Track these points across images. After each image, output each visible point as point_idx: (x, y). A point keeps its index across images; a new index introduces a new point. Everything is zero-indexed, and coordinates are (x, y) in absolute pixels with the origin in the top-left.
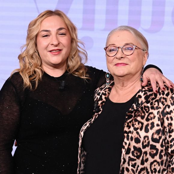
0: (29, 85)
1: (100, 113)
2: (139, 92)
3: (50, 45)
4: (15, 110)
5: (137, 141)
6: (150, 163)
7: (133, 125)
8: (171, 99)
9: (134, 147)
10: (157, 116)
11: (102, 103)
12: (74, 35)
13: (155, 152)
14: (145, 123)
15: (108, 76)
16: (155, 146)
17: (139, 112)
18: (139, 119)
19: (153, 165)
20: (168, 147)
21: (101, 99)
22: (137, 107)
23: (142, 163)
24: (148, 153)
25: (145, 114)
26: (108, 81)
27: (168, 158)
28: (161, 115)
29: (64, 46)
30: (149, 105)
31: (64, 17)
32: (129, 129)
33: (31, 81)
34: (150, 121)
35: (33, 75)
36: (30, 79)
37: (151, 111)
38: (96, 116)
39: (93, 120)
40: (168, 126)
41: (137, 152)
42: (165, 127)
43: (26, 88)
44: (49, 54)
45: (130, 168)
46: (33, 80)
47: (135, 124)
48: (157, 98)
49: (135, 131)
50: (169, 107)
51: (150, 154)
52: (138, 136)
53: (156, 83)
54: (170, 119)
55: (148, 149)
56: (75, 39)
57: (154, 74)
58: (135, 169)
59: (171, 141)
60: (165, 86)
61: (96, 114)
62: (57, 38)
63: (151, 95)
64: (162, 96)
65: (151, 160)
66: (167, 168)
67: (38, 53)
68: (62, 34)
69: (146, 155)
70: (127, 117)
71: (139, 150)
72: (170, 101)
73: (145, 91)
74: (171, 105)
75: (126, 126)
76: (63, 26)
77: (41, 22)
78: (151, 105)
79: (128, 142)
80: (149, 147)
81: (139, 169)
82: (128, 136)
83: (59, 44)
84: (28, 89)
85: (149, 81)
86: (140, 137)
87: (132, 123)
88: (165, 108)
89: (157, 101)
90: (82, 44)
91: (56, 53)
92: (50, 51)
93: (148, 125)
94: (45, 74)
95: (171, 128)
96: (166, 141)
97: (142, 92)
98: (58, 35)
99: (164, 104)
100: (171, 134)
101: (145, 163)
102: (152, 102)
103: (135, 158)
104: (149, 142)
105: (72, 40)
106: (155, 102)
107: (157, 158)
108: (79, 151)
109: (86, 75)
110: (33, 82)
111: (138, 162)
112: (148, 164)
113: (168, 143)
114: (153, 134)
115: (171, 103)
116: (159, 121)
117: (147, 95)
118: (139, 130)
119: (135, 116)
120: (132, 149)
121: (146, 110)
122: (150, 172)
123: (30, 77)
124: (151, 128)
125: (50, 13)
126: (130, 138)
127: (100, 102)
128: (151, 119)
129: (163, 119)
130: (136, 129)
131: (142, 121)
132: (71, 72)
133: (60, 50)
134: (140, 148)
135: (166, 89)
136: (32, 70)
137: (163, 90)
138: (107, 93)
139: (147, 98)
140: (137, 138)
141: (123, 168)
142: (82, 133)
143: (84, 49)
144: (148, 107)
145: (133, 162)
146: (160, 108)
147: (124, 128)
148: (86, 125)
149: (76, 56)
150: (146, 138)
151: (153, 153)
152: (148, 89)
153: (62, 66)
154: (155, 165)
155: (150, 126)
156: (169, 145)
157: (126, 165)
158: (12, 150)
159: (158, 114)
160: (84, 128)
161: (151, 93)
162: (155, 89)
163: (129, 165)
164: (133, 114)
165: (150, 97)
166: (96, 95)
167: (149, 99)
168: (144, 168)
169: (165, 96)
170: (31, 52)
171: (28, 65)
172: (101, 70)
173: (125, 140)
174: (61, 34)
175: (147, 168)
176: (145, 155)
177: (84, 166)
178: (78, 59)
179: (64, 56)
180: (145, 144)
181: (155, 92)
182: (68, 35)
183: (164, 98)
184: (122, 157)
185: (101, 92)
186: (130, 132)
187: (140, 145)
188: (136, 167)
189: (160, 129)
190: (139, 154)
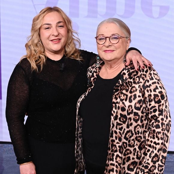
0: (36, 68)
1: (92, 87)
2: (123, 70)
3: (51, 36)
4: (25, 88)
5: (123, 109)
6: (134, 127)
7: (120, 97)
8: (149, 75)
9: (121, 114)
10: (138, 89)
11: (94, 80)
12: (70, 27)
13: (138, 117)
14: (129, 95)
15: (98, 58)
16: (138, 113)
17: (124, 86)
18: (124, 92)
19: (137, 128)
20: (148, 113)
21: (93, 76)
22: (122, 82)
23: (128, 127)
24: (132, 118)
25: (129, 88)
26: (98, 62)
27: (148, 122)
28: (142, 88)
29: (63, 36)
30: (132, 80)
31: (62, 13)
32: (116, 100)
33: (37, 65)
34: (133, 93)
35: (38, 60)
36: (36, 64)
37: (133, 85)
38: (89, 90)
39: (87, 93)
40: (148, 97)
41: (123, 118)
42: (146, 98)
43: (34, 71)
44: (50, 42)
45: (118, 131)
46: (39, 64)
47: (121, 96)
48: (139, 75)
49: (121, 101)
50: (148, 81)
51: (134, 120)
52: (124, 106)
53: (137, 62)
54: (149, 91)
55: (132, 116)
56: (70, 30)
57: (135, 55)
58: (122, 132)
59: (151, 109)
60: (144, 64)
61: (89, 88)
62: (57, 30)
63: (133, 72)
64: (142, 72)
65: (135, 124)
66: (148, 130)
67: (42, 42)
68: (61, 26)
69: (131, 120)
70: (114, 91)
71: (125, 116)
72: (149, 76)
73: (128, 69)
74: (150, 80)
75: (114, 97)
76: (61, 20)
77: (43, 17)
78: (133, 80)
79: (116, 111)
80: (133, 114)
81: (125, 131)
82: (116, 106)
83: (58, 34)
84: (35, 71)
85: (131, 61)
86: (126, 107)
87: (118, 95)
88: (145, 83)
89: (138, 77)
90: (76, 33)
91: (57, 42)
92: (52, 41)
93: (131, 97)
94: (48, 59)
95: (150, 98)
96: (147, 109)
97: (126, 70)
98: (57, 28)
99: (145, 79)
100: (151, 103)
101: (130, 126)
102: (134, 78)
103: (122, 123)
104: (132, 110)
105: (68, 31)
106: (137, 77)
107: (139, 122)
108: (77, 119)
109: (80, 57)
110: (38, 66)
111: (125, 126)
112: (132, 128)
113: (148, 110)
114: (135, 104)
115: (150, 78)
116: (140, 93)
117: (130, 73)
118: (124, 101)
119: (121, 89)
120: (119, 116)
121: (129, 84)
122: (134, 134)
123: (36, 61)
124: (134, 99)
125: (50, 10)
126: (117, 107)
127: (92, 79)
128: (134, 92)
129: (144, 91)
130: (122, 100)
131: (126, 93)
132: (68, 56)
133: (60, 39)
134: (125, 115)
135: (145, 67)
136: (37, 56)
137: (143, 68)
138: (97, 71)
139: (130, 75)
140: (123, 107)
141: (112, 131)
142: (79, 104)
143: (78, 37)
144: (131, 82)
145: (120, 126)
146: (141, 82)
147: (112, 99)
148: (82, 97)
149: (72, 44)
150: (130, 107)
151: (136, 119)
152: (130, 67)
153: (61, 52)
154: (138, 128)
155: (133, 97)
156: (149, 112)
157: (114, 129)
158: (24, 120)
159: (139, 88)
160: (80, 100)
161: (133, 70)
162: (136, 67)
163: (117, 129)
164: (119, 88)
165: (133, 74)
166: (89, 72)
167: (132, 76)
168: (130, 130)
169: (144, 73)
170: (36, 41)
171: (33, 52)
172: (91, 52)
173: (114, 109)
174: (59, 27)
175: (131, 130)
176: (129, 120)
177: (81, 130)
178: (73, 46)
179: (63, 44)
180: (129, 112)
181: (137, 70)
182: (65, 27)
183: (144, 75)
184: (111, 123)
185: (93, 71)
186: (117, 103)
187: (125, 113)
188: (123, 130)
189: (141, 99)
190: (124, 120)
